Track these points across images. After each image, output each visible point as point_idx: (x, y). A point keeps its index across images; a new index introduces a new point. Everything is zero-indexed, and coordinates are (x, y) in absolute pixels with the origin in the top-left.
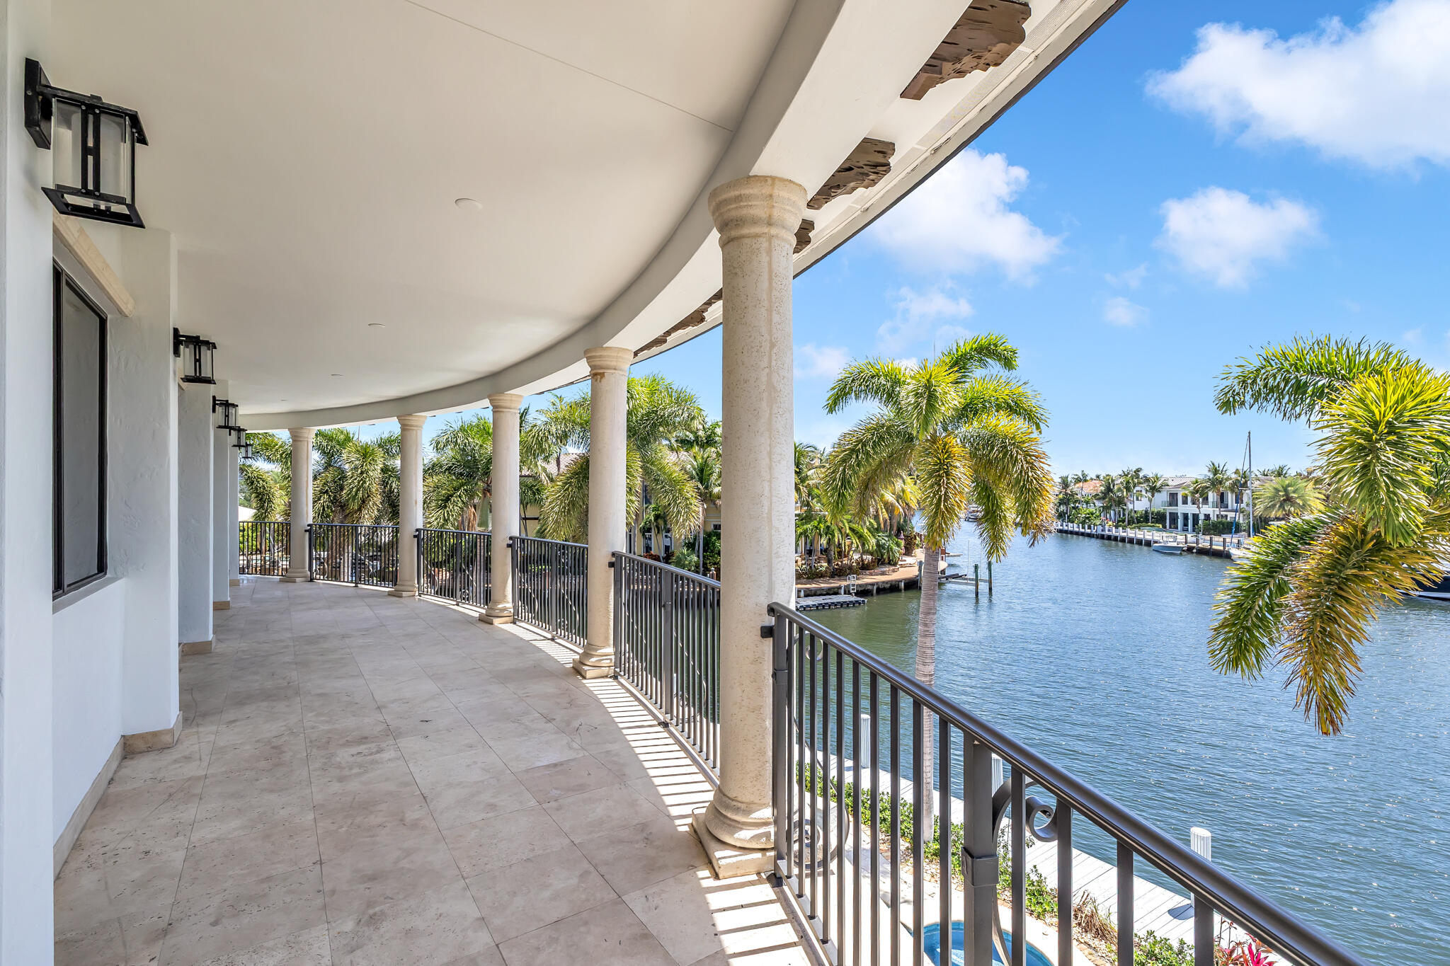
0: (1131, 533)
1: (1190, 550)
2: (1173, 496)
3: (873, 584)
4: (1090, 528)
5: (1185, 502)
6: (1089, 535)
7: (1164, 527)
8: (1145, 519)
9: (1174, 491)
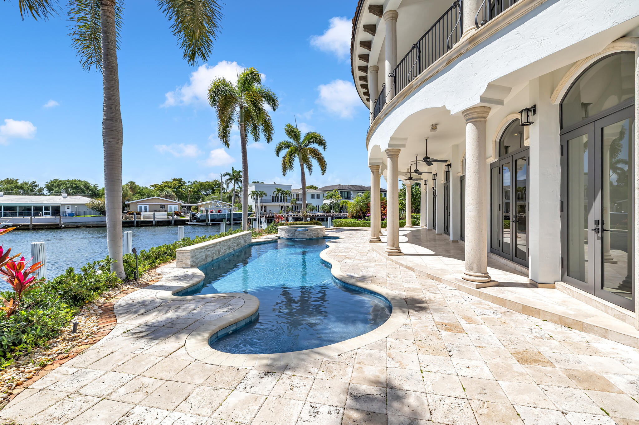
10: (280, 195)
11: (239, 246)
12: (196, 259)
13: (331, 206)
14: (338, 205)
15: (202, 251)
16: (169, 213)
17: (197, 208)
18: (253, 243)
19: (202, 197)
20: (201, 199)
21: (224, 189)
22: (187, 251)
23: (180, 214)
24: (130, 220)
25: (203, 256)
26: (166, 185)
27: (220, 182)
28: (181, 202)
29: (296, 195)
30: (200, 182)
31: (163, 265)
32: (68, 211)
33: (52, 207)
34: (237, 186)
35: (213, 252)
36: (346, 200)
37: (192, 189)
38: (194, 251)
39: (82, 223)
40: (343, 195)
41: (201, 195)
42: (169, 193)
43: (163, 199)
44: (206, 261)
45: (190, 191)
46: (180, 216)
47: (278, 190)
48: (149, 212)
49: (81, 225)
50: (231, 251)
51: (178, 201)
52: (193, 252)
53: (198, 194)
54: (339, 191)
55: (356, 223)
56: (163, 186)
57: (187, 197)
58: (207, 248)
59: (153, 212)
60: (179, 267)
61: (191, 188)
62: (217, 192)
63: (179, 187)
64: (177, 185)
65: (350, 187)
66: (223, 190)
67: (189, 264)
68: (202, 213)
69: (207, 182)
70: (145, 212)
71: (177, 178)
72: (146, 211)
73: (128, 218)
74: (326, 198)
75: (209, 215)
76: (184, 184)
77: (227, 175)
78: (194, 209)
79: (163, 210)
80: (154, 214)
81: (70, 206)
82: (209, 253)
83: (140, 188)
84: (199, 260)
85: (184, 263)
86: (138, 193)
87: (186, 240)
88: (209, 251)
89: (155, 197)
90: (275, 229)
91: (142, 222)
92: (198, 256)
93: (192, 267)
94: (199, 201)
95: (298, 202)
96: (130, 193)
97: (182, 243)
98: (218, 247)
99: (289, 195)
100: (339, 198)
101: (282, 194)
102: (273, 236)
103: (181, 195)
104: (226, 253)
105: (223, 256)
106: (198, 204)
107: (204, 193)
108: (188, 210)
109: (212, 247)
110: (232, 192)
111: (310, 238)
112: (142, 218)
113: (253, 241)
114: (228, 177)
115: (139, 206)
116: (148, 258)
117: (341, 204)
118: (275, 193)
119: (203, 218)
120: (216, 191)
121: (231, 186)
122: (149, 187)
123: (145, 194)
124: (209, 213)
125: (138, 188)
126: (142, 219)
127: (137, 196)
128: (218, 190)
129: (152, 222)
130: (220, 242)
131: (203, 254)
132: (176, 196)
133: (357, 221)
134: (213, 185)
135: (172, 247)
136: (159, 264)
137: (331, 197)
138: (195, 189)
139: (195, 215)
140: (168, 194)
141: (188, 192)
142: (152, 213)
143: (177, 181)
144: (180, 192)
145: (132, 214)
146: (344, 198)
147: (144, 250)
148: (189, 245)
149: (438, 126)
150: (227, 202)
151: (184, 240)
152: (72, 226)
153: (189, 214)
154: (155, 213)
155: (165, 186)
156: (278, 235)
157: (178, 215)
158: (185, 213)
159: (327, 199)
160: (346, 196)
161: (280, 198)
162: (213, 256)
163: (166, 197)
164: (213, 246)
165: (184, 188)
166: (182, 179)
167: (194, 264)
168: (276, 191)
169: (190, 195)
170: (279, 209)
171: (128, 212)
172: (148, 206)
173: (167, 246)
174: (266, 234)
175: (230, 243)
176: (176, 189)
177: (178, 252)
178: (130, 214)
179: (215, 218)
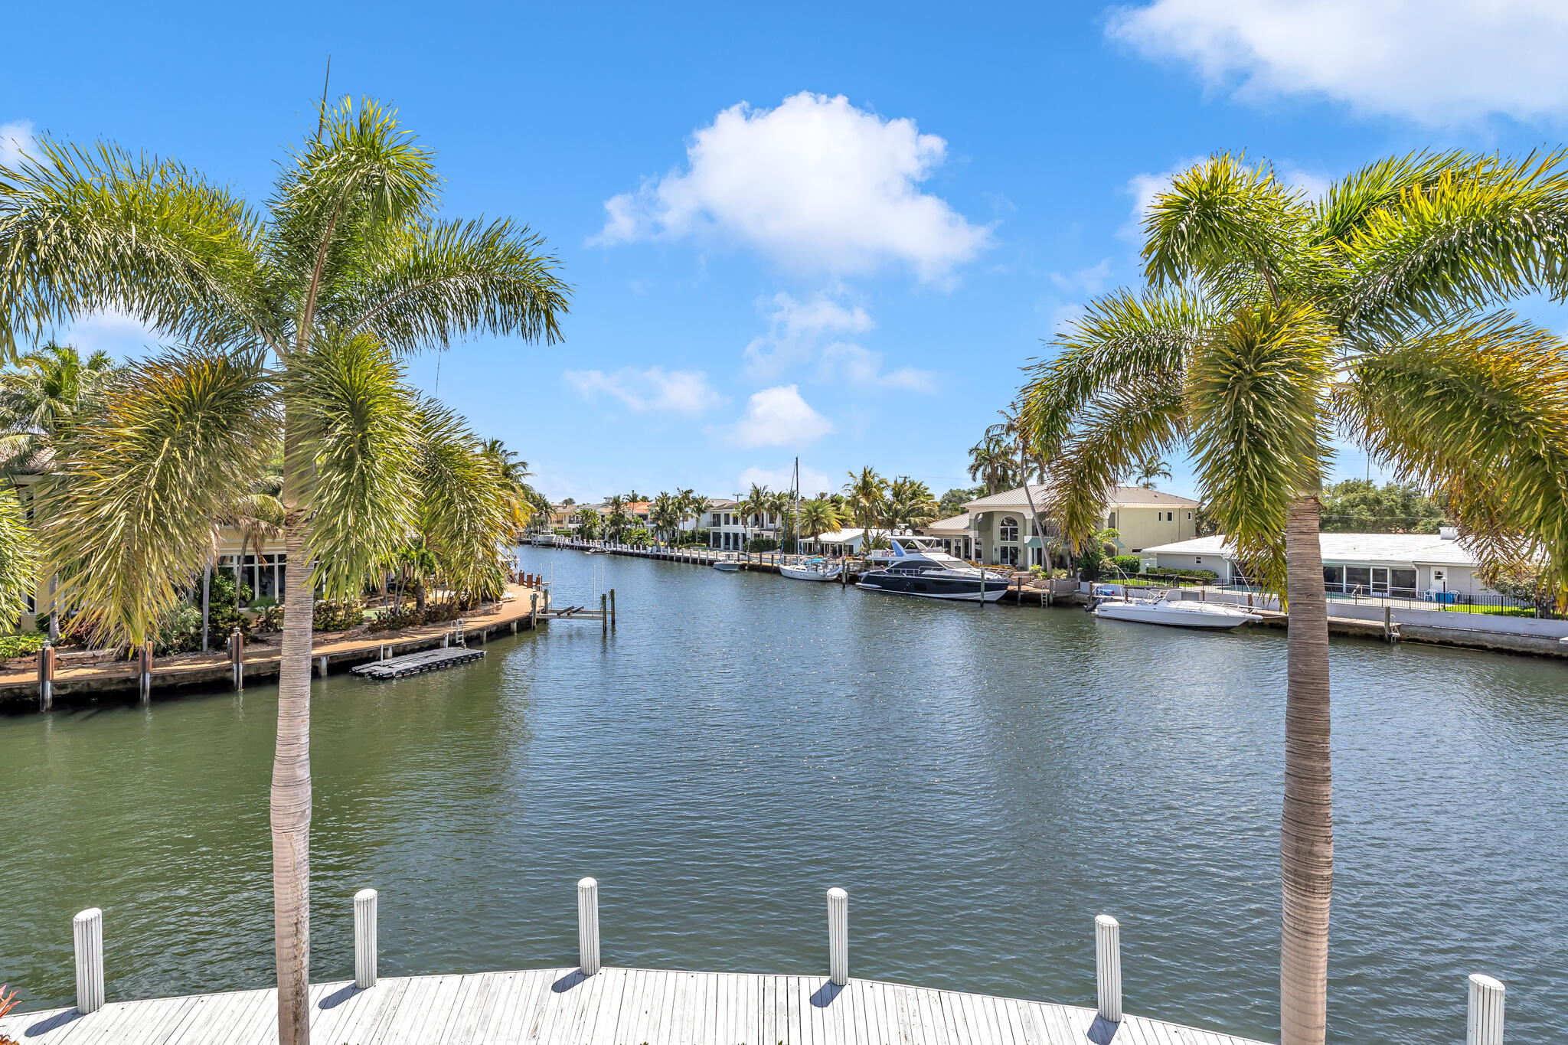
0: (686, 553)
1: (742, 567)
2: (717, 517)
3: (482, 629)
4: (644, 548)
5: (727, 523)
6: (645, 556)
7: (708, 545)
8: (691, 540)
9: (717, 512)
32: (1437, 586)
33: (1394, 572)
39: (1457, 633)
49: (1453, 637)
81: (1444, 571)
152: (1425, 638)
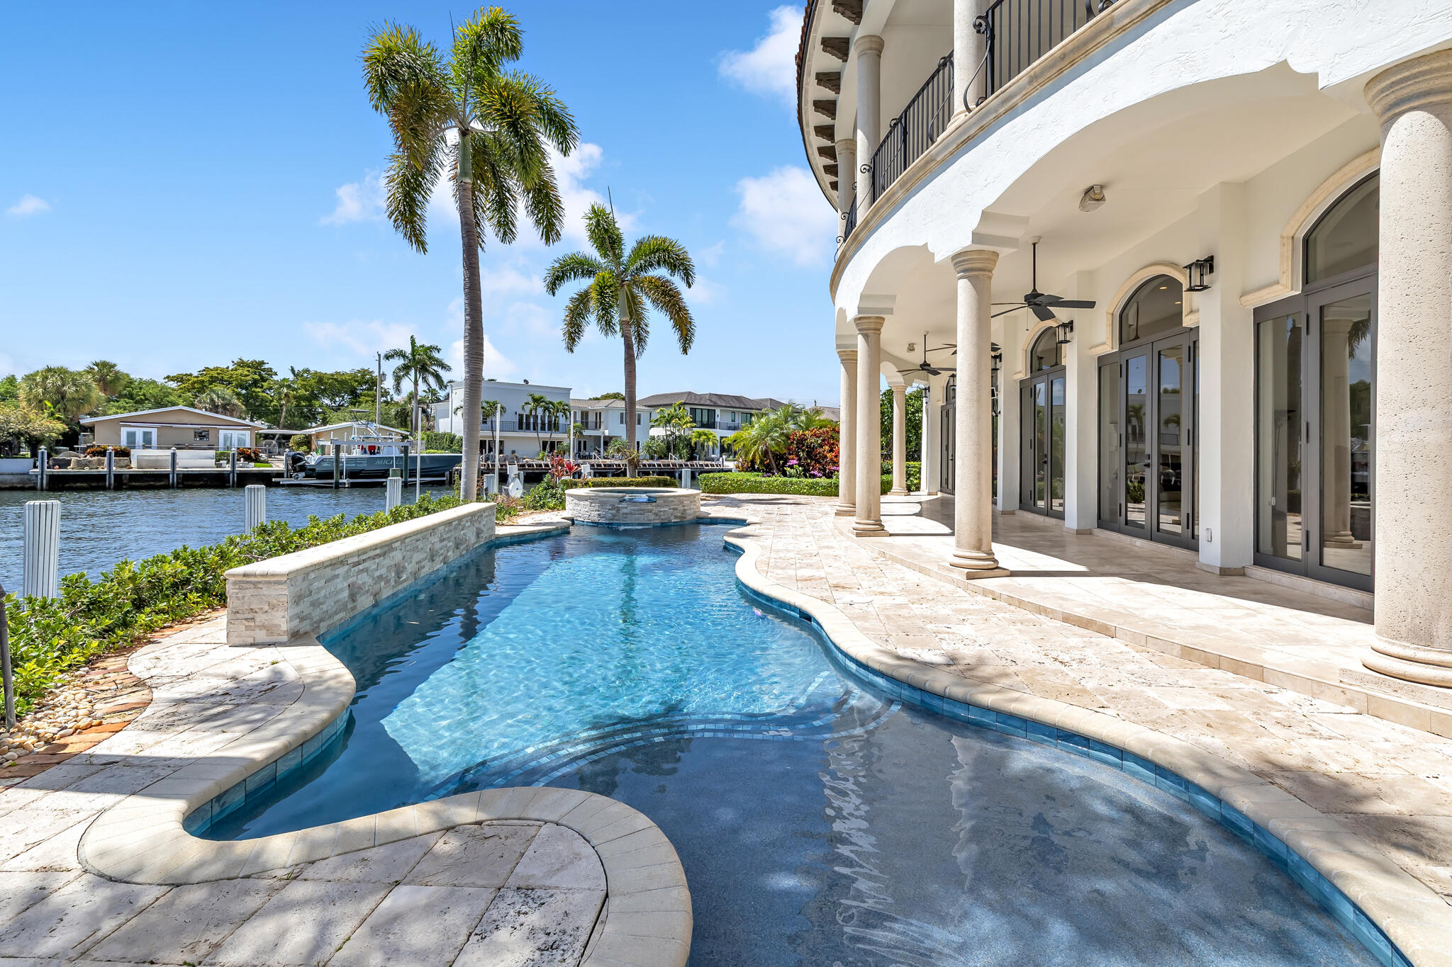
10: (540, 411)
11: (462, 547)
12: (314, 604)
13: (668, 442)
14: (688, 443)
15: (337, 572)
16: (222, 454)
17: (307, 441)
18: (498, 537)
19: (324, 413)
20: (319, 417)
21: (385, 393)
22: (273, 575)
23: (257, 455)
24: (94, 471)
25: (342, 590)
26: (214, 378)
27: (376, 374)
28: (258, 423)
29: (582, 413)
30: (316, 373)
31: (167, 632)
34: (422, 387)
35: (377, 574)
36: (706, 430)
37: (294, 390)
38: (308, 574)
40: (698, 419)
41: (321, 406)
42: (224, 399)
43: (203, 412)
44: (354, 608)
45: (286, 395)
46: (257, 460)
47: (537, 401)
48: (159, 448)
50: (438, 567)
51: (252, 420)
52: (300, 578)
53: (311, 405)
54: (688, 408)
55: (761, 482)
56: (206, 379)
57: (277, 411)
58: (355, 559)
59: (169, 448)
60: (237, 641)
61: (289, 387)
62: (367, 401)
63: (255, 383)
64: (248, 378)
65: (713, 400)
66: (382, 396)
67: (284, 627)
68: (323, 454)
69: (337, 373)
70: (144, 447)
71: (248, 358)
72: (147, 444)
73: (88, 464)
74: (657, 423)
75: (344, 460)
76: (271, 375)
77: (397, 358)
78: (299, 444)
79: (204, 443)
80: (174, 455)
82: (364, 579)
83: (131, 382)
84: (325, 607)
85: (263, 627)
86: (125, 396)
87: (273, 530)
88: (366, 570)
89: (180, 407)
90: (553, 496)
91: (134, 477)
92: (323, 593)
93: (297, 638)
94: (314, 425)
95: (586, 433)
96: (98, 394)
97: (255, 539)
98: (397, 556)
99: (565, 413)
100: (689, 425)
101: (546, 409)
102: (553, 518)
103: (260, 405)
104: (422, 575)
105: (410, 586)
106: (312, 431)
107: (327, 401)
108: (280, 447)
109: (374, 558)
110: (410, 403)
111: (662, 523)
112: (134, 464)
113: (501, 531)
114: (399, 362)
115: (124, 431)
116: (96, 607)
117: (693, 441)
118: (528, 408)
119: (326, 466)
120: (362, 399)
121: (407, 385)
122: (160, 381)
123: (146, 399)
124: (343, 455)
125: (124, 383)
126: (134, 468)
127: (122, 403)
128: (369, 396)
129: (166, 476)
130: (403, 539)
131: (341, 584)
132: (243, 407)
133: (763, 479)
134: (356, 381)
135: (212, 558)
136: (150, 628)
137: (669, 422)
138: (302, 392)
139: (301, 460)
140: (220, 402)
141: (280, 399)
142: (169, 452)
143: (249, 367)
144: (257, 396)
145: (102, 453)
146: (699, 424)
147: (82, 576)
148: (284, 549)
149: (1106, 193)
150: (392, 427)
151: (264, 530)
153: (283, 457)
154: (178, 452)
155: (213, 380)
156: (567, 513)
157: (248, 458)
158: (270, 454)
159: (659, 426)
160: (705, 419)
161: (539, 421)
162: (377, 588)
163: (215, 408)
164: (378, 551)
165: (270, 388)
166: (263, 363)
167: (306, 626)
168: (531, 402)
169: (287, 406)
170: (538, 447)
171: (88, 447)
172: (154, 432)
173: (192, 554)
174: (529, 512)
175: (435, 539)
176: (246, 389)
177: (235, 583)
178: (94, 454)
179: (360, 467)
